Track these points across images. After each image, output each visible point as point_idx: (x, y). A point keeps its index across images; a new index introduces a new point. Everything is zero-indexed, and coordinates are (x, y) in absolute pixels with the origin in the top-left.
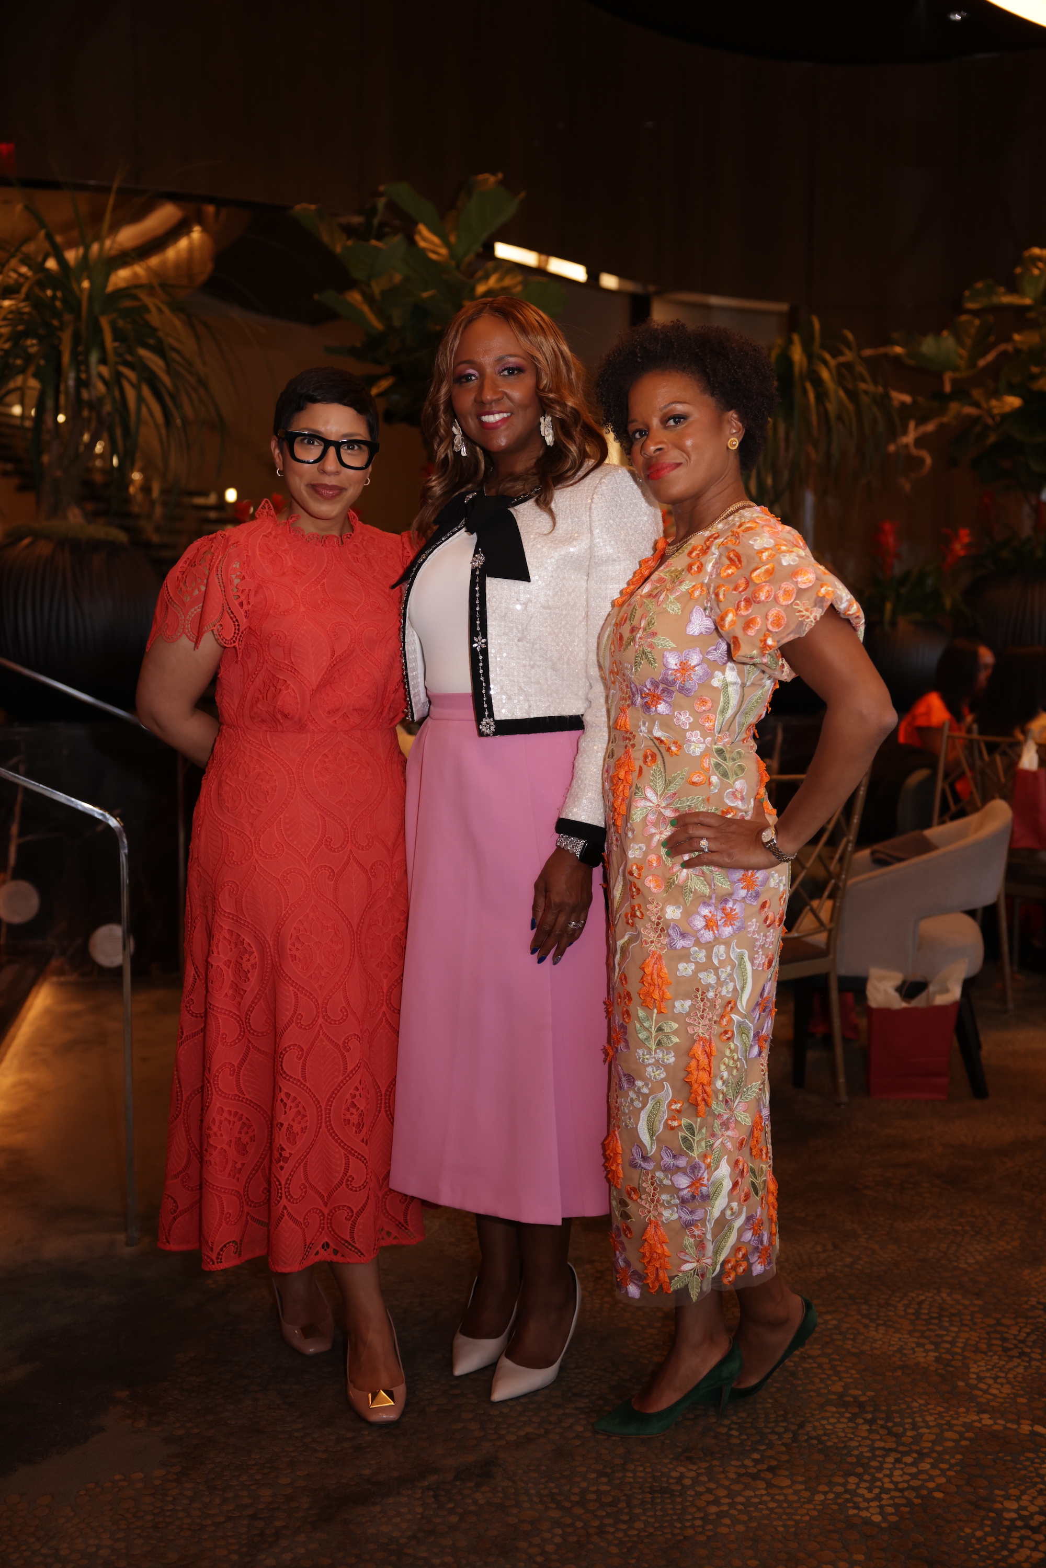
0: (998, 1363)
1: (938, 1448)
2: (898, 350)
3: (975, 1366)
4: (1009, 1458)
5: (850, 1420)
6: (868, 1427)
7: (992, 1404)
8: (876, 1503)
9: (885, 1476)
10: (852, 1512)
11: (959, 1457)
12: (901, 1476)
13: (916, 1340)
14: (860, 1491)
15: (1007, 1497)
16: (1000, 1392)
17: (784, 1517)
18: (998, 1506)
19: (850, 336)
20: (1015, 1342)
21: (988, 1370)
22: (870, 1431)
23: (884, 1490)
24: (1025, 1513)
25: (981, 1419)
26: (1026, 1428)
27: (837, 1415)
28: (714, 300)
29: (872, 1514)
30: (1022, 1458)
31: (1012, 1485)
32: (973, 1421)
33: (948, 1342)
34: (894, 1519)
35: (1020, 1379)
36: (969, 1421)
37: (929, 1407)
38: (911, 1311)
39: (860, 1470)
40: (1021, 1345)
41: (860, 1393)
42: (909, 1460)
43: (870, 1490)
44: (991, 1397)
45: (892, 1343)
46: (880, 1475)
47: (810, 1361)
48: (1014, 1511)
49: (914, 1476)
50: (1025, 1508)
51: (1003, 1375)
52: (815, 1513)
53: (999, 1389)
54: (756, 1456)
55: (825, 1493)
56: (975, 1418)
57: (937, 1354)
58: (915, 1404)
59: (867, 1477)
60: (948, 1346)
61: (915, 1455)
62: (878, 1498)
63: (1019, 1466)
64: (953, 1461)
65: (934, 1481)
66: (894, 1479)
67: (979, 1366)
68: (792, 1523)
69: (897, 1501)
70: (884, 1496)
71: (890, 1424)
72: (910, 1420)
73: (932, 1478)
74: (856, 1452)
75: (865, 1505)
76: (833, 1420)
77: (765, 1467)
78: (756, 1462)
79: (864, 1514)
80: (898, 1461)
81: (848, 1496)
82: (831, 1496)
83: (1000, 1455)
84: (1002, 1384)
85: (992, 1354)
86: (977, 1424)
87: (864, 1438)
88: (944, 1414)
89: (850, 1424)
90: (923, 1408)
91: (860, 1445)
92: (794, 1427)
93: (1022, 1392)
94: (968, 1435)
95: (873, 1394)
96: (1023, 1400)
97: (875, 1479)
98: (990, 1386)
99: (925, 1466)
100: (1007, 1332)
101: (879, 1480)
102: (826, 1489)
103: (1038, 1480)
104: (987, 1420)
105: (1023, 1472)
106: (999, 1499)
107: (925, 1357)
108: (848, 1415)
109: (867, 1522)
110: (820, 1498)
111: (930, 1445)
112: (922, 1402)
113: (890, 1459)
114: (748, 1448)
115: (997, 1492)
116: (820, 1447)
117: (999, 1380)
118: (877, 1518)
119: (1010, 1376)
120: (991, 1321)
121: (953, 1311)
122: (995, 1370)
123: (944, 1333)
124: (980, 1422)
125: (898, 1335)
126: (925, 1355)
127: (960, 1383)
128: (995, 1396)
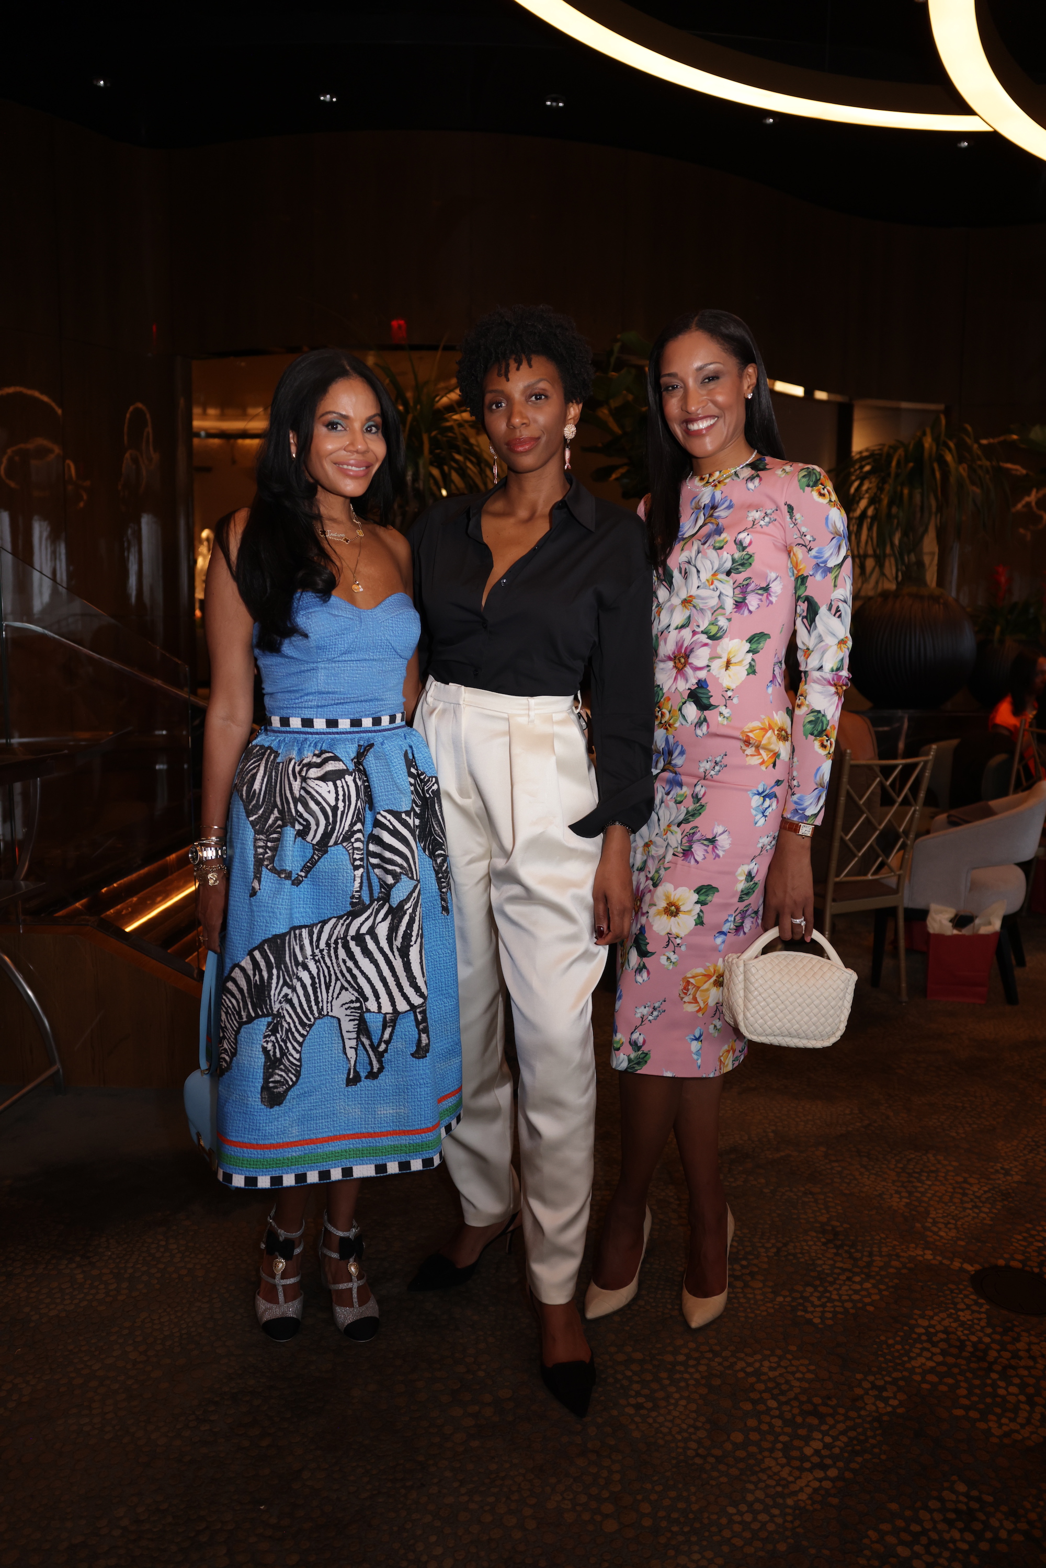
0: (953, 1212)
1: (883, 1273)
2: (1015, 437)
3: (934, 1212)
4: (935, 1287)
5: (824, 1244)
6: (835, 1251)
7: (938, 1243)
8: (820, 1309)
9: (835, 1289)
10: (799, 1313)
11: (896, 1281)
12: (847, 1291)
13: (896, 1188)
14: (813, 1299)
15: (923, 1316)
16: (947, 1235)
17: (749, 1310)
18: (913, 1322)
19: (969, 428)
20: (972, 1197)
21: (943, 1217)
22: (836, 1254)
23: (830, 1300)
24: (932, 1330)
25: (924, 1254)
26: (957, 1264)
27: (815, 1239)
28: (905, 405)
29: (815, 1317)
30: (945, 1288)
31: (929, 1308)
32: (918, 1255)
33: (920, 1192)
34: (830, 1322)
35: (965, 1226)
36: (915, 1255)
37: (888, 1240)
38: (900, 1165)
39: (818, 1283)
40: (977, 1200)
41: (838, 1224)
42: (857, 1279)
43: (819, 1298)
44: (938, 1238)
45: (877, 1188)
46: (830, 1289)
47: (810, 1196)
48: (923, 1327)
49: (856, 1292)
50: (934, 1327)
51: (954, 1222)
52: (772, 1311)
53: (946, 1232)
54: (744, 1263)
55: (785, 1297)
56: (921, 1253)
57: (908, 1201)
58: (878, 1237)
59: (820, 1289)
60: (919, 1195)
61: (863, 1276)
62: (823, 1305)
63: (940, 1294)
64: (890, 1284)
65: (870, 1298)
66: (840, 1292)
67: (937, 1213)
68: (752, 1315)
69: (838, 1309)
70: (828, 1304)
71: (853, 1250)
72: (869, 1249)
73: (869, 1295)
74: (819, 1269)
75: (810, 1309)
76: (811, 1243)
77: (748, 1271)
78: (743, 1267)
79: (809, 1316)
80: (849, 1279)
81: (801, 1301)
82: (789, 1299)
83: (929, 1283)
84: (950, 1229)
85: (951, 1204)
86: (920, 1258)
87: (829, 1259)
88: (897, 1247)
89: (823, 1247)
90: (883, 1241)
91: (824, 1264)
92: (779, 1245)
93: (964, 1237)
94: (909, 1265)
95: (848, 1226)
96: (962, 1243)
97: (826, 1291)
98: (940, 1229)
99: (867, 1285)
100: (969, 1189)
101: (830, 1292)
102: (788, 1294)
103: (952, 1306)
104: (929, 1255)
105: (942, 1299)
106: (916, 1317)
107: (898, 1202)
108: (823, 1240)
109: (809, 1322)
110: (780, 1299)
111: (877, 1269)
112: (883, 1235)
113: (843, 1277)
114: (741, 1256)
115: (916, 1312)
116: (794, 1261)
117: (949, 1226)
118: (817, 1321)
119: (959, 1223)
120: (960, 1179)
121: (933, 1168)
122: (949, 1217)
123: (919, 1185)
124: (922, 1256)
125: (884, 1183)
126: (899, 1200)
127: (918, 1225)
128: (941, 1237)
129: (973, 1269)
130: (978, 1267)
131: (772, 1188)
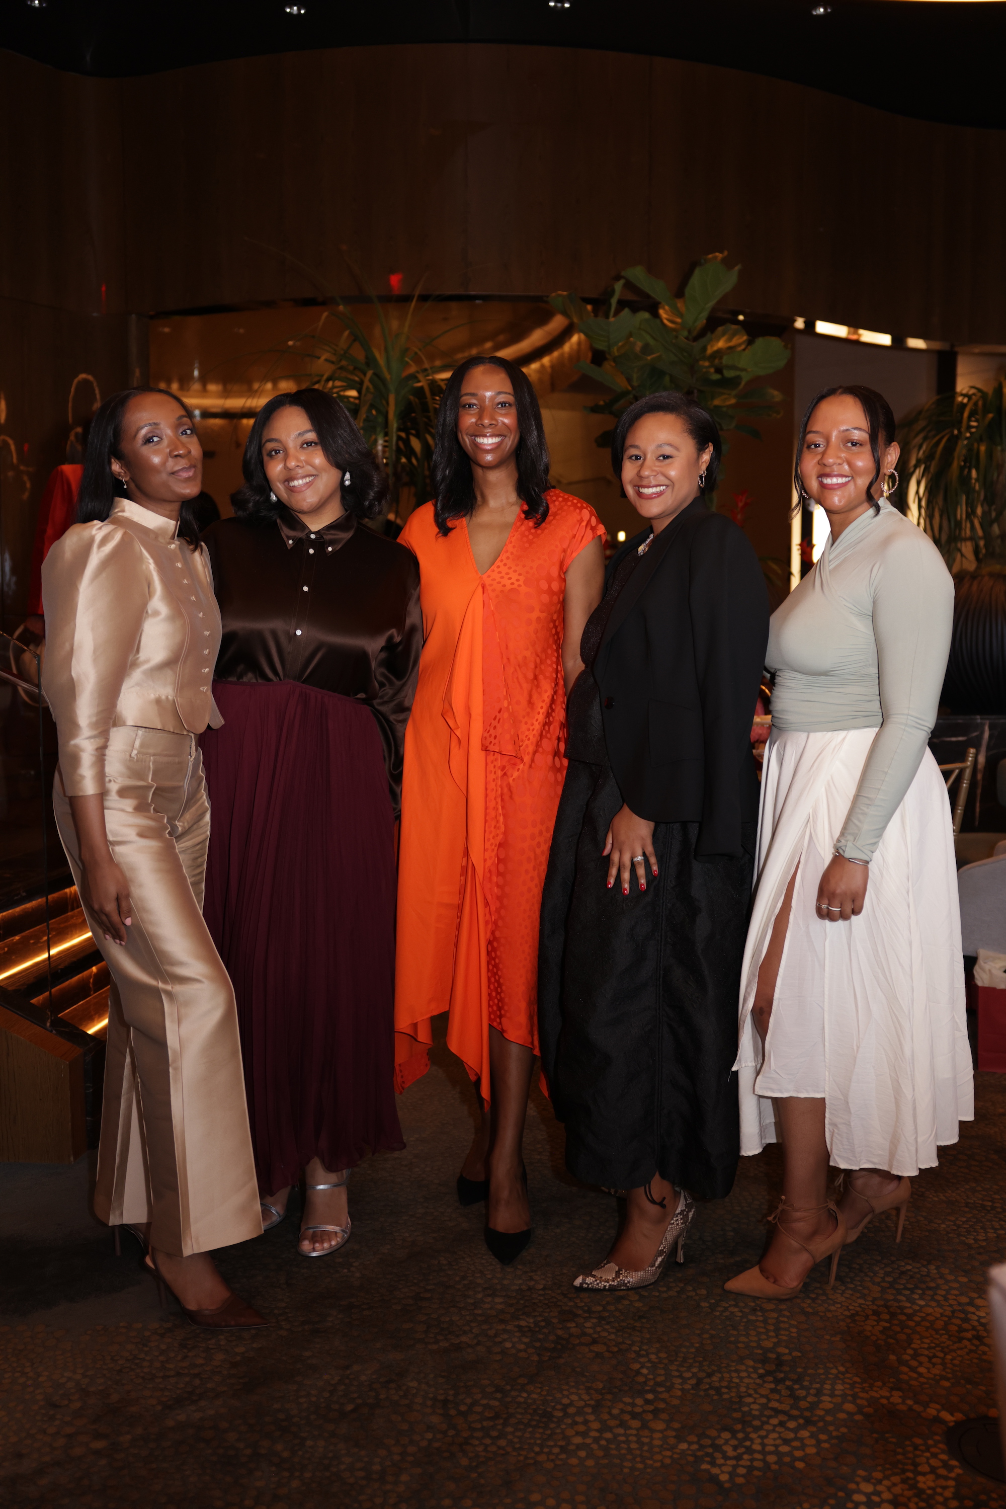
0: (944, 1343)
1: (829, 1418)
3: (919, 1342)
4: (894, 1440)
5: (761, 1376)
6: (772, 1386)
7: (913, 1383)
8: (733, 1462)
9: (759, 1437)
10: (705, 1466)
11: (844, 1430)
12: (774, 1439)
14: (725, 1448)
15: (867, 1480)
16: (929, 1372)
17: (638, 1459)
18: (852, 1486)
20: (976, 1324)
21: (929, 1348)
22: (773, 1391)
23: (749, 1450)
24: (876, 1499)
25: (892, 1396)
26: (932, 1411)
27: (751, 1370)
29: (723, 1472)
30: (908, 1443)
31: (879, 1468)
32: (882, 1397)
33: (905, 1314)
34: (740, 1480)
35: (956, 1362)
36: (879, 1396)
37: (848, 1375)
38: (890, 1279)
39: (739, 1427)
40: (980, 1328)
41: (787, 1351)
42: (792, 1425)
43: (735, 1448)
44: (915, 1375)
45: (851, 1307)
46: (753, 1436)
47: (760, 1314)
48: (865, 1494)
49: (786, 1442)
50: (878, 1494)
51: (942, 1355)
52: (668, 1461)
53: (928, 1369)
54: (650, 1396)
55: (690, 1443)
56: (888, 1394)
57: (888, 1325)
58: (834, 1371)
59: (740, 1435)
60: (904, 1318)
61: (801, 1421)
62: (738, 1458)
63: (899, 1450)
64: (834, 1434)
65: (803, 1450)
66: (766, 1441)
67: (923, 1343)
68: (640, 1466)
69: (756, 1464)
70: (746, 1457)
71: (796, 1387)
72: (818, 1386)
73: (803, 1447)
74: (746, 1409)
75: (721, 1461)
76: (744, 1374)
77: (651, 1408)
78: (647, 1402)
79: (715, 1471)
80: (782, 1424)
81: (710, 1450)
82: (695, 1447)
83: (887, 1435)
84: (934, 1365)
85: (944, 1332)
86: (884, 1401)
87: (762, 1396)
88: (857, 1385)
89: (759, 1381)
90: (840, 1375)
91: (754, 1403)
92: (702, 1375)
93: (950, 1375)
94: (866, 1410)
95: (799, 1354)
96: (947, 1384)
97: (747, 1438)
98: (921, 1364)
99: (805, 1434)
100: (974, 1313)
101: (752, 1440)
102: (695, 1439)
103: (912, 1468)
104: (896, 1397)
105: (900, 1457)
106: (858, 1479)
107: (873, 1326)
108: (761, 1371)
109: (714, 1479)
110: (684, 1446)
111: (822, 1413)
112: (842, 1369)
113: (774, 1421)
114: (647, 1388)
115: (861, 1473)
116: (715, 1397)
117: (934, 1360)
118: (724, 1477)
119: (949, 1357)
120: (964, 1300)
121: (932, 1285)
122: (938, 1349)
123: (909, 1305)
124: (888, 1398)
125: (861, 1301)
126: (875, 1323)
127: (893, 1357)
128: (920, 1375)
129: (953, 1419)
130: (959, 1416)
131: (713, 1301)
